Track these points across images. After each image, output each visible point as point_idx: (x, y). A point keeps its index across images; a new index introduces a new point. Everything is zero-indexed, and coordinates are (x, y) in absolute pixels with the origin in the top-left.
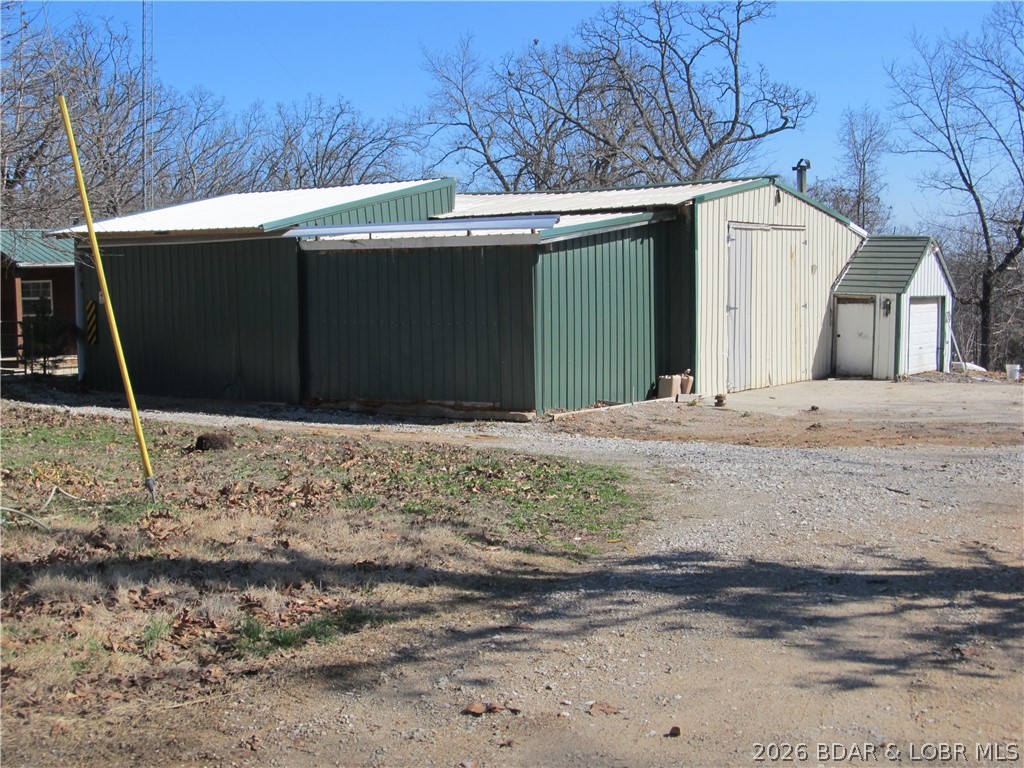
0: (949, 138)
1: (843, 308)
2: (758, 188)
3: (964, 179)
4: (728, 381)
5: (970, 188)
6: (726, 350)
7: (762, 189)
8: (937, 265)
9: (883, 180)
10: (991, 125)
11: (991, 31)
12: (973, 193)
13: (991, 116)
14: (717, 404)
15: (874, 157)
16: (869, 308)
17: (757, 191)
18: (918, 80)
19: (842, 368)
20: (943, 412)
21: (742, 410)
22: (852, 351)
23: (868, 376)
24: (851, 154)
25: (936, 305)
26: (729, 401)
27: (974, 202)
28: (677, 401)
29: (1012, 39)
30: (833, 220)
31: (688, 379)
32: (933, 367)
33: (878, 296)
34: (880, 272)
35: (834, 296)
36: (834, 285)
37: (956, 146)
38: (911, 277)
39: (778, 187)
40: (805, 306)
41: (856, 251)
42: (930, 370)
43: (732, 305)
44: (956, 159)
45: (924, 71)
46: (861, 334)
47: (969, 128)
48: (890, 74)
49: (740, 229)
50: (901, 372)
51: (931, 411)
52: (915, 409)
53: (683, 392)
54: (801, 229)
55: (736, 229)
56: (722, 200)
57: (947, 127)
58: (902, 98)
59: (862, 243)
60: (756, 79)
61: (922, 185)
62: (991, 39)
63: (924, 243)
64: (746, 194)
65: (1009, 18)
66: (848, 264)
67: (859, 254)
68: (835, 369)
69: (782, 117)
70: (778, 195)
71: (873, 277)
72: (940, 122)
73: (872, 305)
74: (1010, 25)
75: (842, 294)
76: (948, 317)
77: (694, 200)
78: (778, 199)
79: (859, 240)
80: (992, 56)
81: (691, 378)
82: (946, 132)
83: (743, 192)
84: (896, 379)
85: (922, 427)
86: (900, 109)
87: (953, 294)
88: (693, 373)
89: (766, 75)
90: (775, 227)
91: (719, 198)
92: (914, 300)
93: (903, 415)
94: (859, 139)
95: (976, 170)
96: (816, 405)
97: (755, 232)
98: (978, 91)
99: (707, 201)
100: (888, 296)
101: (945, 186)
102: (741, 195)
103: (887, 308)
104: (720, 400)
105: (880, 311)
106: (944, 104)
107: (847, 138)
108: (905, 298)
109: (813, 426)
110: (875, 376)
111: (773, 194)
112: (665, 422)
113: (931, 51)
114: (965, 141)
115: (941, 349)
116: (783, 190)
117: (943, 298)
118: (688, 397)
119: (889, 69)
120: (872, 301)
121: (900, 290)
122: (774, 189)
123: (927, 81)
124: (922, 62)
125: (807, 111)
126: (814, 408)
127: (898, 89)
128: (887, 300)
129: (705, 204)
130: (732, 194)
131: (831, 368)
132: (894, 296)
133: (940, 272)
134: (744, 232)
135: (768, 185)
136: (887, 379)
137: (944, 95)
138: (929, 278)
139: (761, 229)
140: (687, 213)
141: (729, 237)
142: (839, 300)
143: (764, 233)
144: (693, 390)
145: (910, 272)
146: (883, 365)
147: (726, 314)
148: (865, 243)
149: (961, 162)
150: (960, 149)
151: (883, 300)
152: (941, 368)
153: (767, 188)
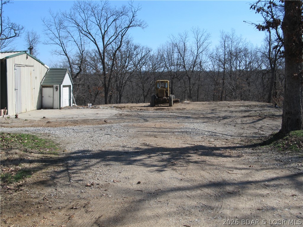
0: (60, 40)
1: (44, 89)
2: (22, 54)
3: (64, 52)
4: (16, 111)
5: (66, 55)
6: (15, 102)
7: (23, 55)
8: (69, 77)
9: (38, 52)
10: (72, 37)
11: (72, 11)
12: (67, 56)
13: (72, 34)
14: (15, 118)
15: (35, 45)
16: (52, 89)
17: (22, 55)
18: (51, 23)
19: (44, 106)
20: (80, 117)
21: (24, 119)
22: (47, 101)
23: (52, 108)
24: (28, 44)
25: (68, 88)
26: (19, 116)
27: (67, 59)
28: (3, 117)
29: (79, 13)
30: (40, 64)
31: (6, 111)
32: (68, 105)
33: (54, 85)
34: (54, 79)
35: (41, 85)
36: (41, 82)
37: (62, 43)
38: (63, 80)
39: (27, 54)
40: (34, 89)
41: (46, 73)
42: (67, 106)
43: (16, 89)
44: (62, 46)
45: (53, 21)
46: (49, 96)
47: (66, 37)
48: (43, 21)
49: (18, 66)
50: (61, 107)
51: (77, 117)
52: (72, 116)
53: (4, 114)
54: (33, 66)
55: (17, 66)
56: (13, 58)
57: (59, 37)
58: (47, 28)
59: (48, 70)
60: (6, 21)
61: (52, 53)
62: (72, 13)
63: (66, 70)
64: (19, 56)
65: (78, 7)
66: (44, 76)
67: (47, 74)
68: (42, 106)
69: (15, 33)
70: (27, 56)
71: (52, 80)
72: (57, 36)
73: (52, 88)
74: (78, 9)
75: (44, 85)
76: (71, 91)
77: (6, 58)
78: (27, 58)
79: (47, 69)
80: (73, 18)
81: (7, 110)
82: (59, 38)
83: (18, 55)
84: (60, 108)
85: (77, 121)
86: (46, 32)
87: (72, 85)
88: (7, 109)
89: (10, 20)
90: (27, 66)
91: (12, 57)
92: (64, 86)
93: (70, 118)
94: (31, 40)
95: (68, 50)
96: (45, 116)
97: (21, 67)
98: (68, 27)
99: (9, 58)
100: (57, 85)
101: (59, 54)
102: (18, 56)
103: (57, 88)
104: (16, 116)
105: (55, 90)
106: (58, 30)
107: (27, 39)
108: (62, 86)
109: (48, 122)
110: (54, 108)
111: (26, 56)
112: (4, 123)
113: (55, 15)
114: (65, 41)
115: (70, 100)
116: (28, 55)
117: (70, 86)
118: (6, 116)
119: (43, 20)
120: (52, 87)
121: (61, 84)
122: (26, 55)
123: (54, 24)
124: (52, 18)
125: (22, 31)
126: (44, 117)
127: (45, 26)
128: (57, 86)
129: (9, 59)
130: (15, 56)
131: (41, 106)
132: (59, 85)
133: (69, 78)
134: (19, 67)
135: (25, 54)
136: (57, 109)
137: (58, 28)
138: (67, 80)
139: (23, 66)
140: (4, 61)
141: (15, 69)
142: (42, 87)
143: (24, 67)
144: (7, 114)
145: (63, 79)
146: (56, 104)
147: (15, 91)
148: (49, 70)
149: (63, 47)
150: (63, 43)
151: (55, 86)
152: (70, 105)
153: (24, 54)
